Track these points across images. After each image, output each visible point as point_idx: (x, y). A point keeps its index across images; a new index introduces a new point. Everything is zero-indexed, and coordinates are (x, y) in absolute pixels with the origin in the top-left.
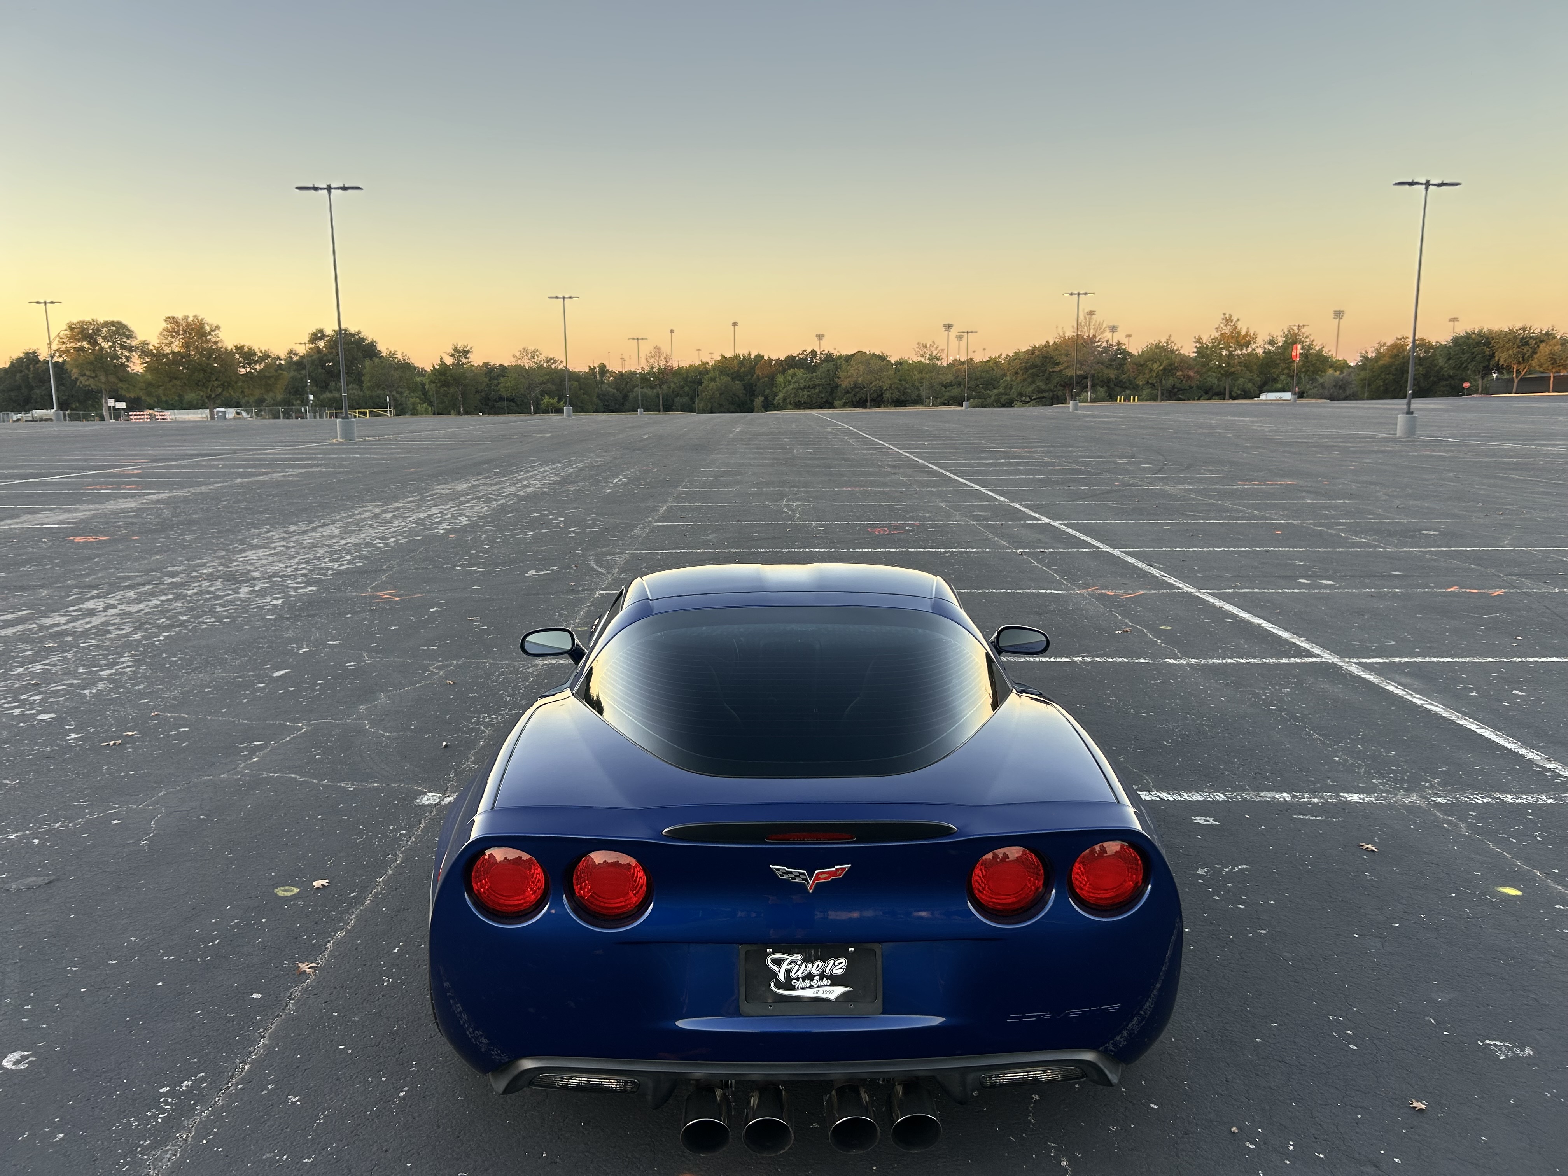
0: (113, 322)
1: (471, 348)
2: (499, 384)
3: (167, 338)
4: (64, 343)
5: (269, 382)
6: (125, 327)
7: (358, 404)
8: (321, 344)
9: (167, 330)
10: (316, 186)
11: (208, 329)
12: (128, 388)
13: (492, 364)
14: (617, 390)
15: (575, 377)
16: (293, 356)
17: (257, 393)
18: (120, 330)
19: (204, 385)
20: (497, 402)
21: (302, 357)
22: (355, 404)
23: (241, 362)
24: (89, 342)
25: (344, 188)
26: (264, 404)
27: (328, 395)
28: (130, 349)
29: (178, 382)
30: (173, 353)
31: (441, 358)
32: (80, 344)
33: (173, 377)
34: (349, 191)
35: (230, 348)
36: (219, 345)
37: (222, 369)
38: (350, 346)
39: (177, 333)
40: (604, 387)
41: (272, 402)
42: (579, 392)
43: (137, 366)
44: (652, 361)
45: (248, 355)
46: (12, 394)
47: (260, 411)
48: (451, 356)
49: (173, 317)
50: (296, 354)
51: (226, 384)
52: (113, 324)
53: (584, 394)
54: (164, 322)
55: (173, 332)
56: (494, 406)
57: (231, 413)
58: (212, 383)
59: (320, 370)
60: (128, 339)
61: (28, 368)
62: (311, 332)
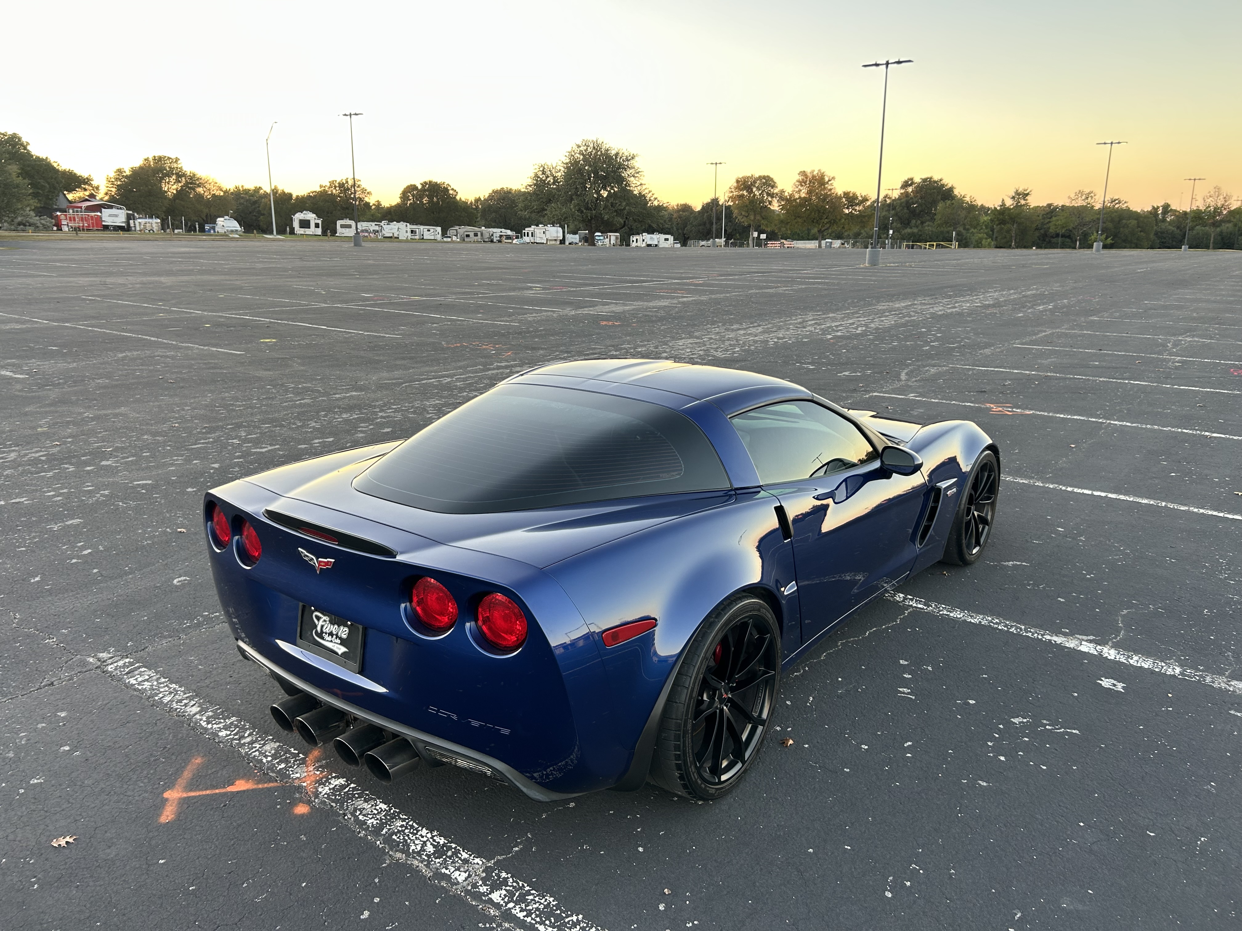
0: (764, 176)
1: (1031, 191)
2: (1050, 222)
3: (797, 187)
4: (732, 192)
5: (864, 220)
6: (772, 180)
7: (930, 238)
8: (910, 189)
9: (798, 181)
10: (878, 63)
11: (827, 179)
12: (767, 224)
13: (1055, 205)
14: (1178, 228)
15: (1136, 216)
16: (887, 200)
17: (856, 229)
18: (768, 182)
19: (817, 222)
20: (1053, 238)
21: (893, 200)
22: (928, 237)
23: (845, 205)
24: (747, 191)
25: (899, 62)
26: (860, 237)
27: (908, 230)
28: (772, 195)
29: (799, 220)
30: (800, 197)
31: (1003, 200)
32: (741, 192)
33: (797, 216)
34: (903, 64)
35: (839, 194)
36: (832, 191)
37: (832, 210)
38: (932, 191)
39: (805, 183)
40: (1163, 226)
41: (866, 235)
42: (1137, 230)
43: (775, 206)
44: (1209, 200)
45: (851, 199)
46: (701, 227)
47: (856, 242)
48: (1012, 198)
49: (804, 172)
50: (889, 198)
51: (832, 221)
52: (764, 177)
53: (1141, 231)
54: (798, 175)
55: (802, 183)
56: (1050, 242)
57: (837, 243)
58: (823, 220)
59: (906, 211)
60: (772, 188)
61: (712, 210)
62: (903, 180)
